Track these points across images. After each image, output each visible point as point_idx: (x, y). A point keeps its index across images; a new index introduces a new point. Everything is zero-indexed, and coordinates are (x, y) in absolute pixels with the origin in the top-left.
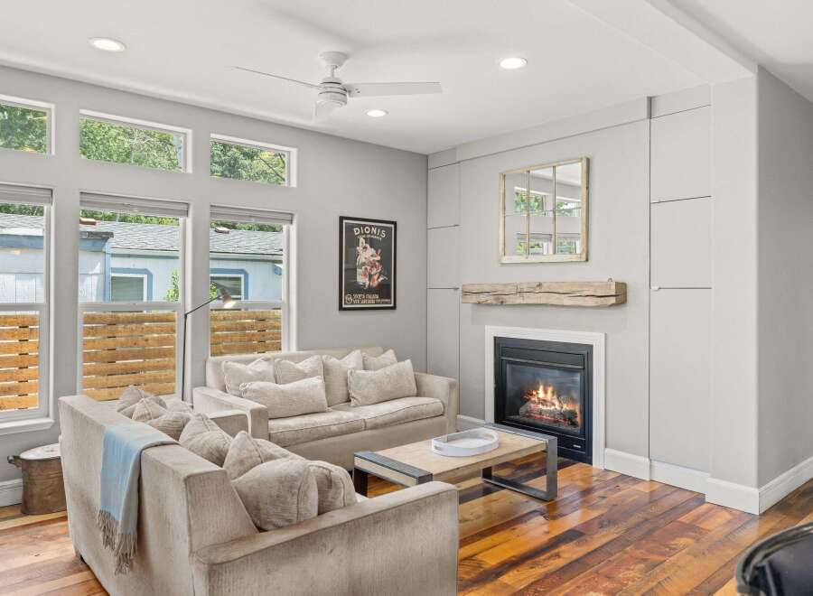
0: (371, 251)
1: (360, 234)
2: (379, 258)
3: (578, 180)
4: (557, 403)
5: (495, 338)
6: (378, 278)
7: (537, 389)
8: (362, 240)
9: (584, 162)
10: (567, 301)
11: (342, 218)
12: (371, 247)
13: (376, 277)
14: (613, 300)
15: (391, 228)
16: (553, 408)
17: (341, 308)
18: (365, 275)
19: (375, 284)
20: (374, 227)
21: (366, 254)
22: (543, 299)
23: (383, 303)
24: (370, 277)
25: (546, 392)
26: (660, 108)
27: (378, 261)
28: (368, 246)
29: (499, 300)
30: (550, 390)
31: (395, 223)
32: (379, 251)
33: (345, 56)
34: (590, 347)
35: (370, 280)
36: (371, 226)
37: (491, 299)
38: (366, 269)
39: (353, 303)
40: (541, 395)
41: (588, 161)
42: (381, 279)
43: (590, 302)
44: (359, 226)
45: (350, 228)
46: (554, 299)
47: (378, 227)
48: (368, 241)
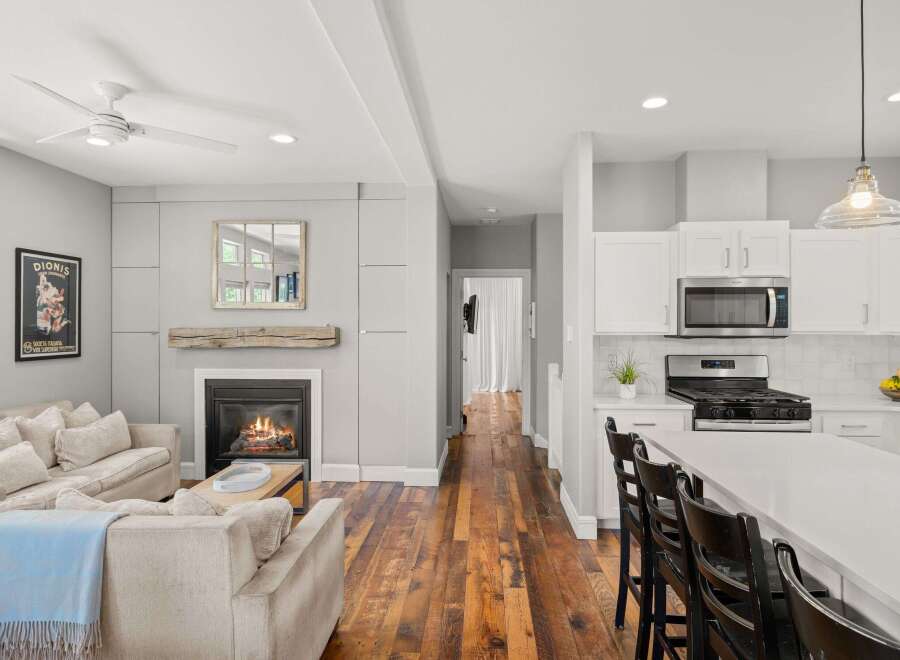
0: (53, 291)
1: (41, 270)
2: (61, 299)
3: (297, 243)
4: (273, 432)
5: (206, 380)
6: (61, 321)
7: (254, 423)
8: (43, 277)
9: (303, 224)
10: (291, 343)
11: (19, 251)
12: (54, 285)
13: (59, 320)
14: (333, 342)
15: (74, 264)
16: (270, 437)
17: (18, 359)
18: (46, 318)
19: (57, 328)
20: (57, 262)
21: (48, 295)
22: (265, 342)
23: (67, 350)
24: (53, 320)
25: (263, 424)
26: (367, 192)
27: (61, 302)
28: (49, 284)
29: (218, 343)
30: (267, 421)
31: (79, 260)
32: (63, 291)
33: (128, 90)
34: (307, 384)
35: (52, 324)
36: (52, 262)
37: (206, 343)
38: (48, 311)
39: (32, 352)
40: (259, 426)
41: (306, 225)
42: (65, 322)
43: (313, 344)
44: (40, 261)
45: (29, 262)
46: (276, 342)
47: (61, 263)
48: (50, 278)
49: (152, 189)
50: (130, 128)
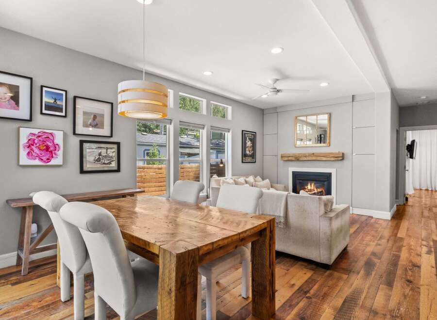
0: (250, 142)
3: (326, 122)
4: (315, 189)
5: (293, 172)
7: (307, 185)
9: (329, 114)
10: (324, 159)
11: (243, 131)
14: (341, 158)
15: (254, 134)
16: (314, 192)
17: (242, 162)
19: (250, 154)
20: (251, 134)
21: (249, 144)
22: (314, 158)
23: (253, 160)
24: (249, 151)
25: (311, 186)
26: (357, 99)
27: (251, 146)
29: (297, 159)
30: (313, 185)
31: (256, 133)
32: (252, 142)
34: (330, 174)
37: (293, 159)
38: (249, 148)
39: (245, 160)
40: (309, 187)
41: (330, 114)
42: (252, 152)
43: (333, 159)
44: (247, 134)
45: (245, 134)
46: (319, 158)
48: (249, 139)
49: (276, 108)
50: (278, 91)
